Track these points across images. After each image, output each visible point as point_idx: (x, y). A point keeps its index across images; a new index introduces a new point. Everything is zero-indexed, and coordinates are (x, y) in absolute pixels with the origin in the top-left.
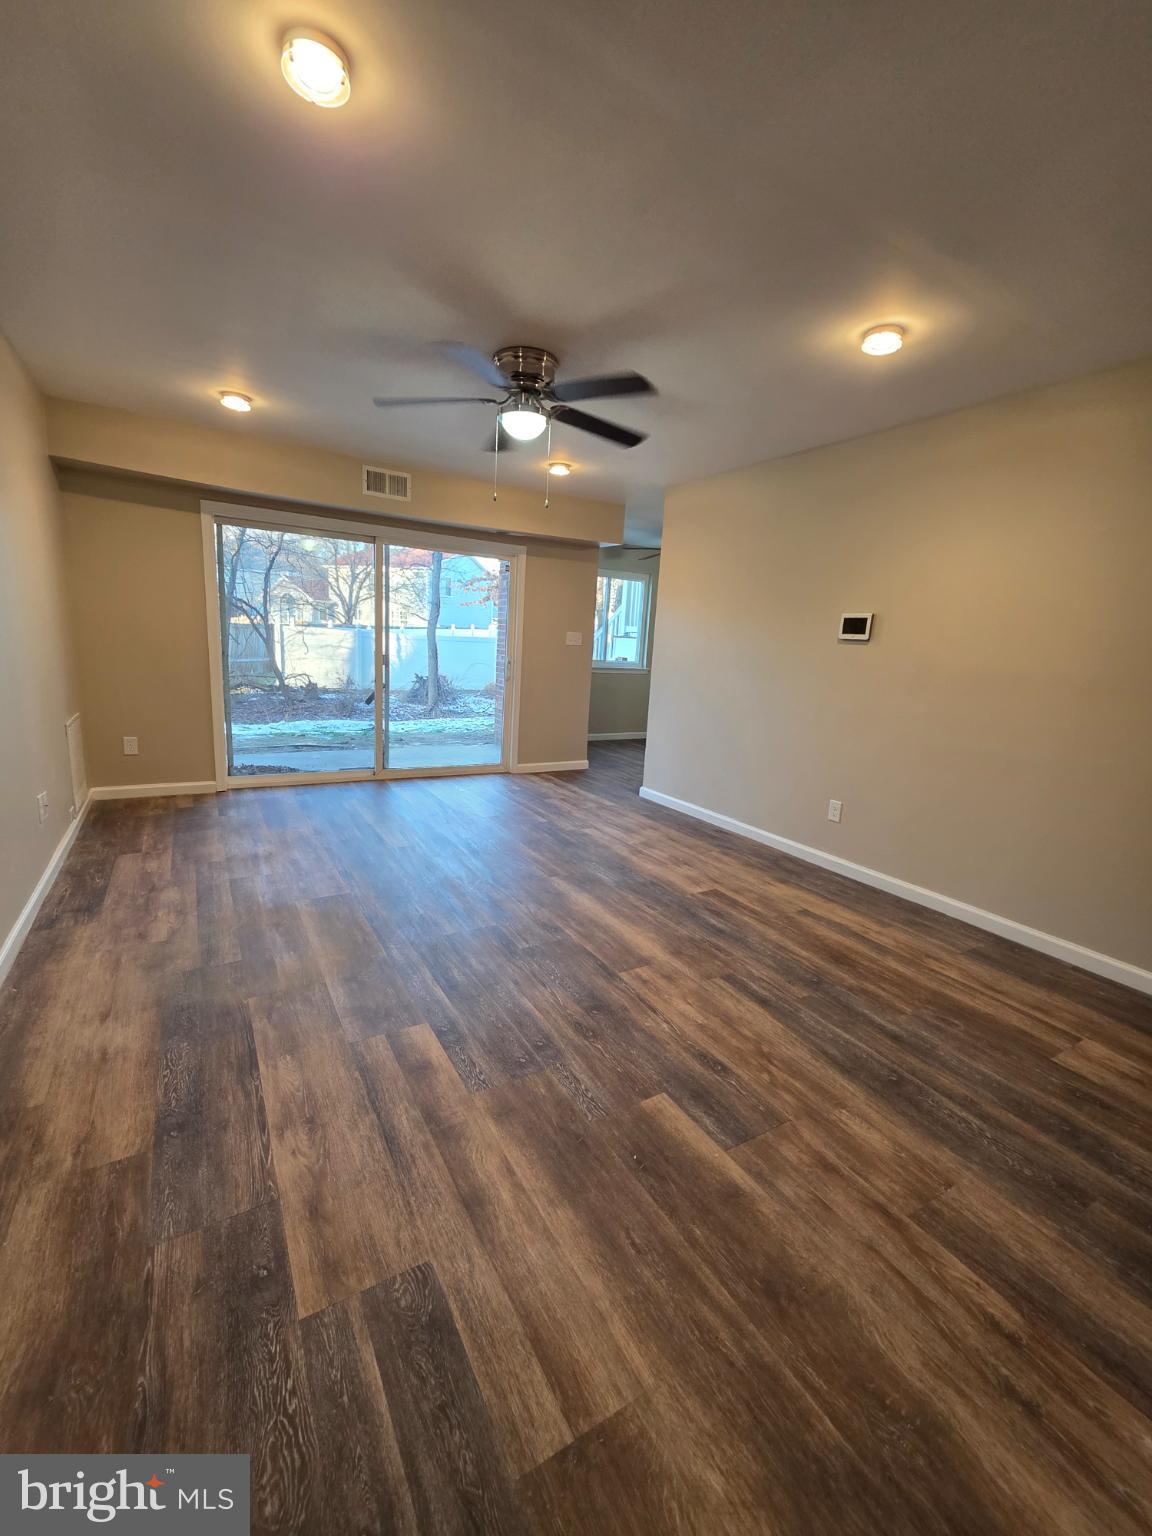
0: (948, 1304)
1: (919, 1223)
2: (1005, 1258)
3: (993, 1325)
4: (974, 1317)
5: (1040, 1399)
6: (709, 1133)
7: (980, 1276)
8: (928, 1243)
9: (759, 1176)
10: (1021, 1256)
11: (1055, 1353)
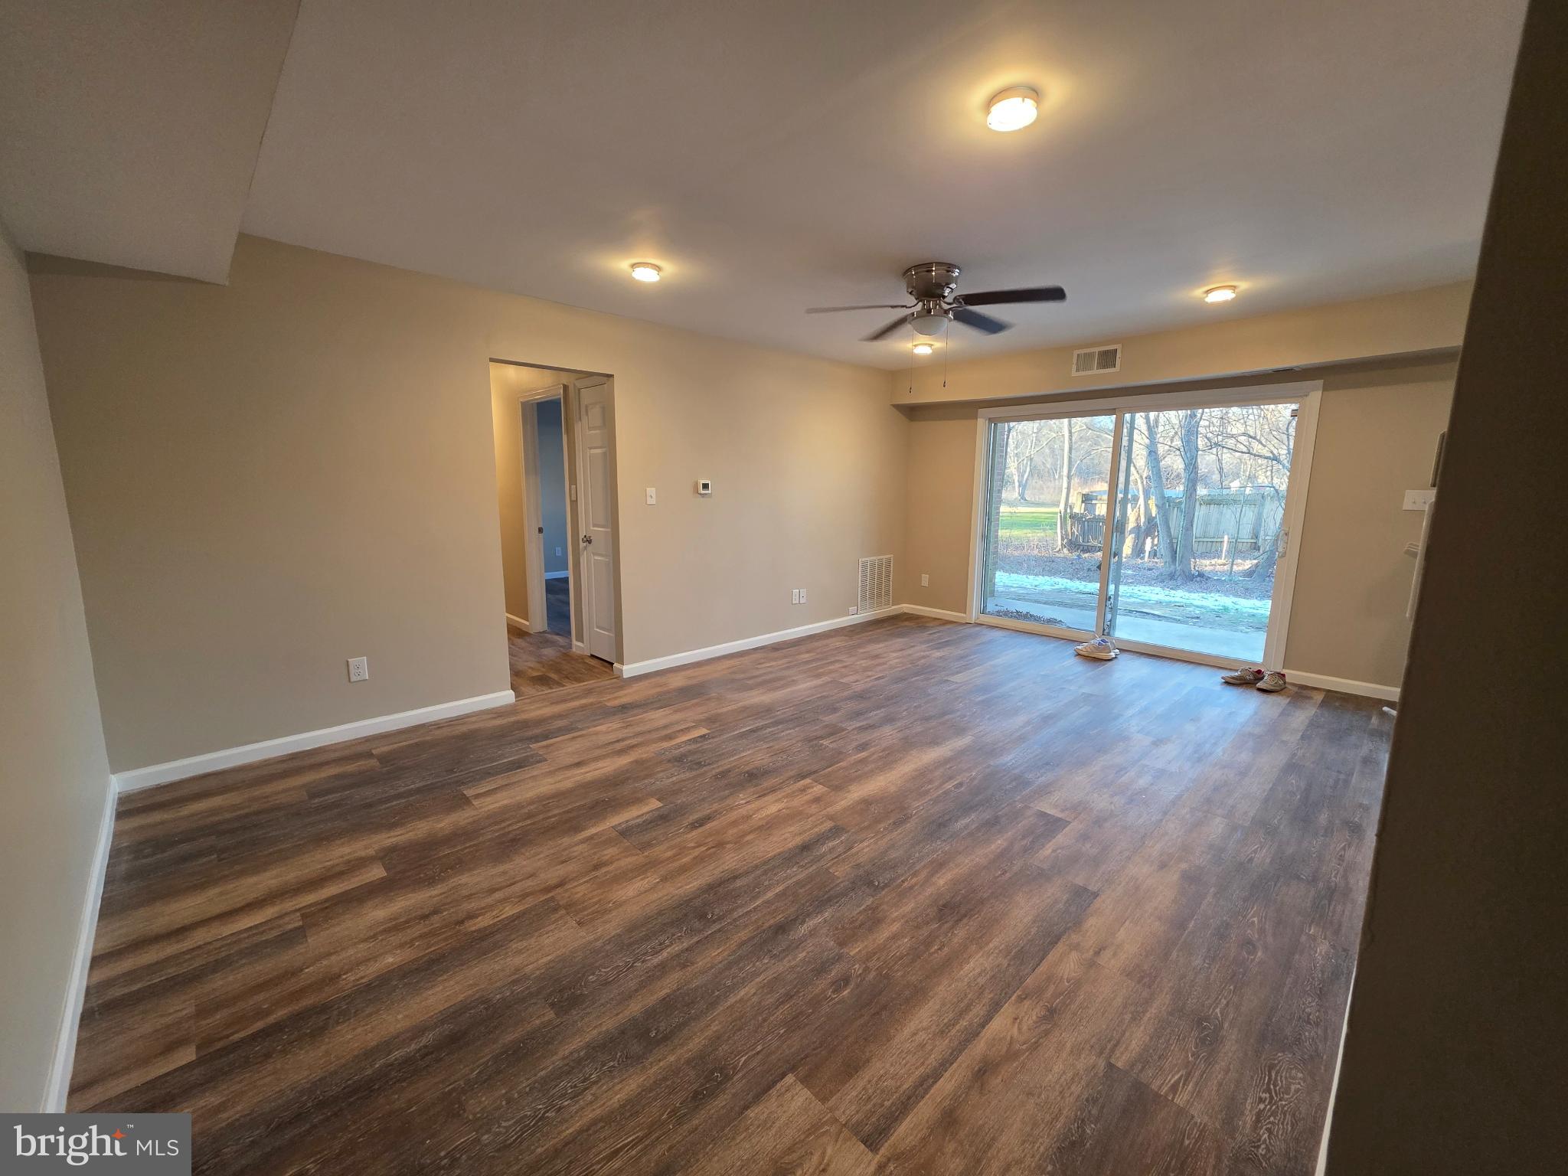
0: (489, 900)
1: (547, 901)
2: (513, 936)
3: (471, 916)
4: (478, 910)
5: (427, 922)
6: (627, 821)
7: (503, 920)
8: (530, 902)
9: (591, 838)
10: (514, 946)
11: (446, 939)
